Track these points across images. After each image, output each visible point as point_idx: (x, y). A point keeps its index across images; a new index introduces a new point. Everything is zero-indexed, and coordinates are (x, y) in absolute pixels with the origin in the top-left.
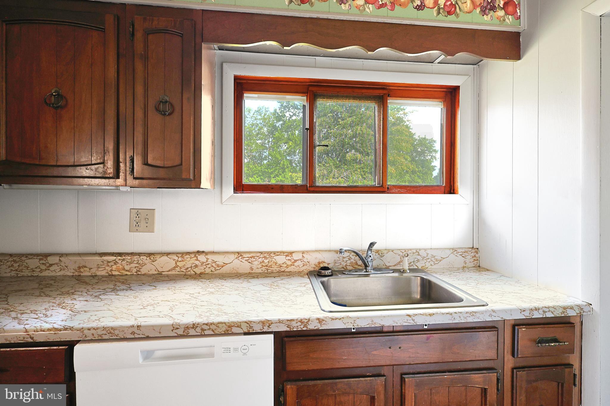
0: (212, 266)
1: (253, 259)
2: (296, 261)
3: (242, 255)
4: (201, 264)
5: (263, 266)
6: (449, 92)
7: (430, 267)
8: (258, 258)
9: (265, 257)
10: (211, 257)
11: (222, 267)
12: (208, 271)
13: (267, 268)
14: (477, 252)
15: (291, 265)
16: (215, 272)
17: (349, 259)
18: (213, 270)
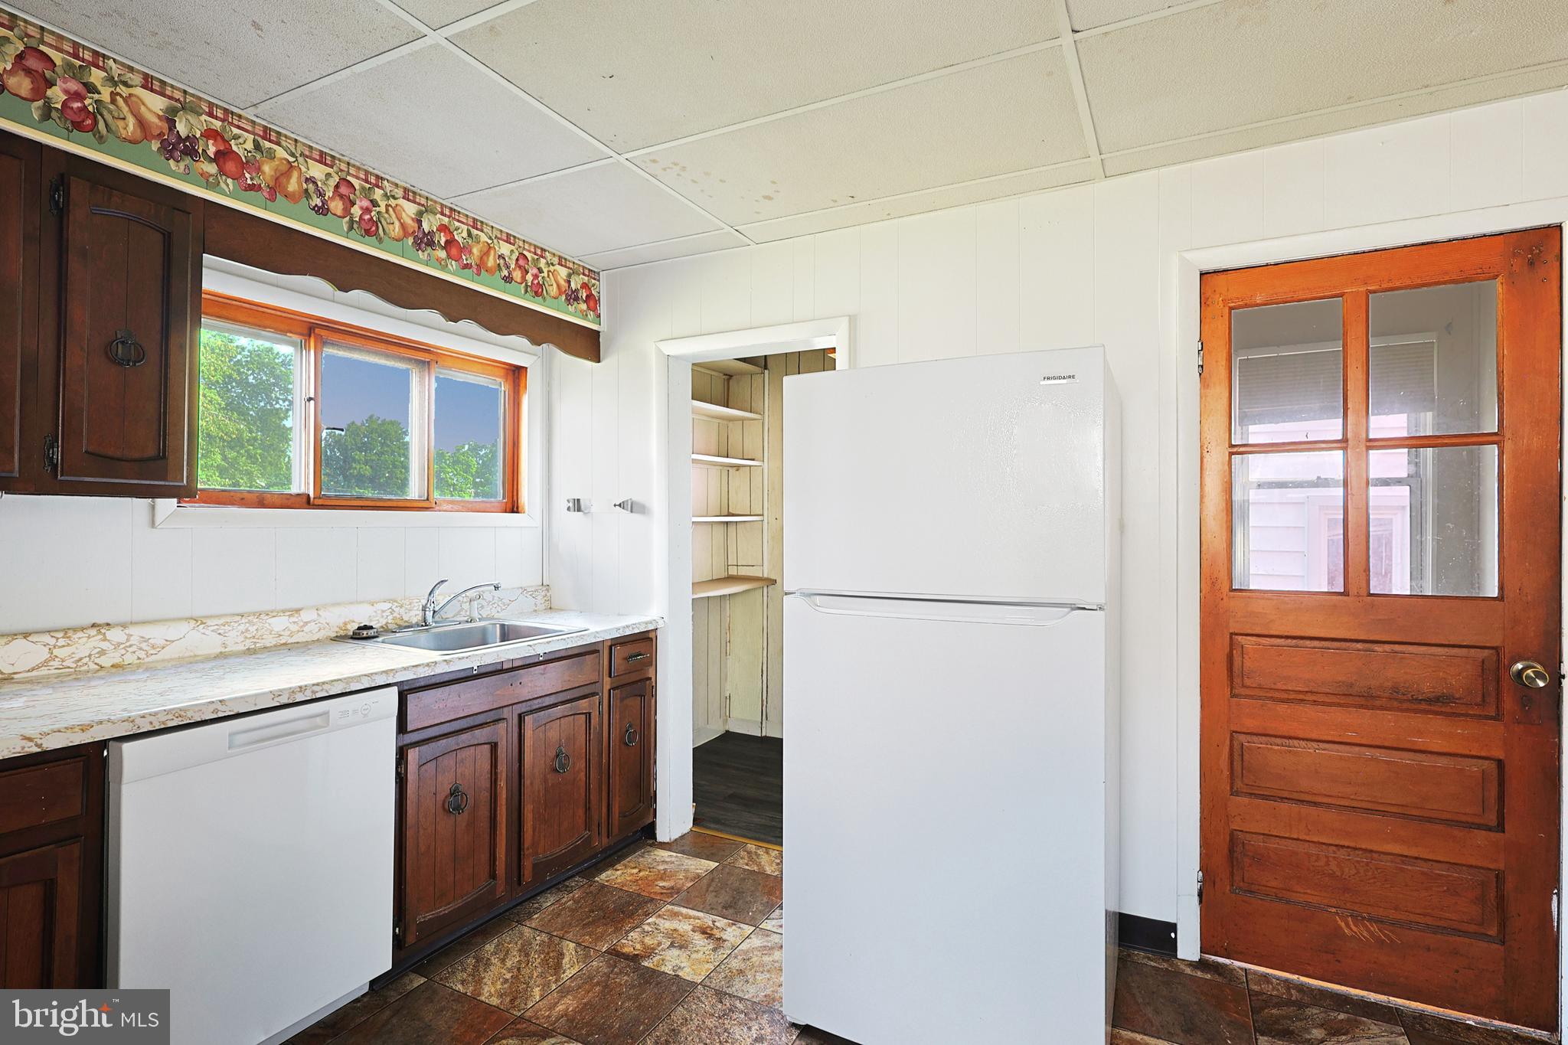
0: (141, 649)
1: (227, 627)
2: (306, 623)
3: (204, 621)
4: (113, 647)
5: (246, 638)
6: (510, 370)
7: (497, 614)
8: (236, 625)
9: (249, 622)
10: (136, 632)
11: (163, 648)
12: (130, 658)
13: (254, 640)
14: (548, 590)
15: (298, 631)
16: (147, 660)
17: (391, 612)
18: (142, 655)
